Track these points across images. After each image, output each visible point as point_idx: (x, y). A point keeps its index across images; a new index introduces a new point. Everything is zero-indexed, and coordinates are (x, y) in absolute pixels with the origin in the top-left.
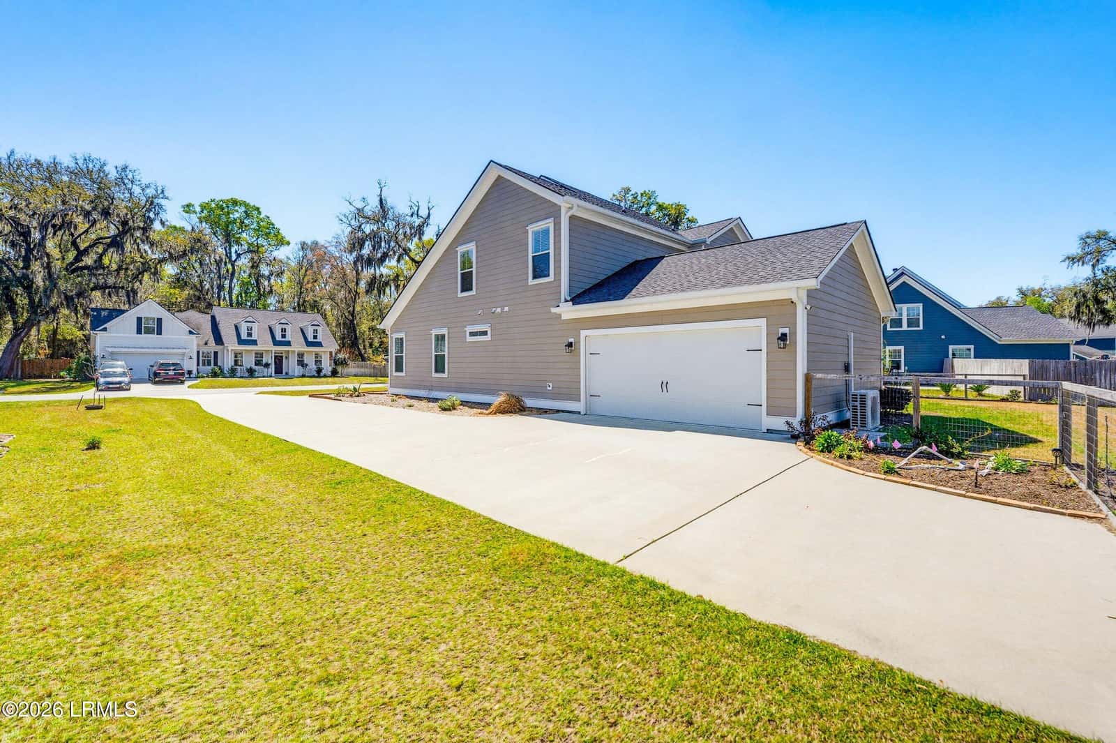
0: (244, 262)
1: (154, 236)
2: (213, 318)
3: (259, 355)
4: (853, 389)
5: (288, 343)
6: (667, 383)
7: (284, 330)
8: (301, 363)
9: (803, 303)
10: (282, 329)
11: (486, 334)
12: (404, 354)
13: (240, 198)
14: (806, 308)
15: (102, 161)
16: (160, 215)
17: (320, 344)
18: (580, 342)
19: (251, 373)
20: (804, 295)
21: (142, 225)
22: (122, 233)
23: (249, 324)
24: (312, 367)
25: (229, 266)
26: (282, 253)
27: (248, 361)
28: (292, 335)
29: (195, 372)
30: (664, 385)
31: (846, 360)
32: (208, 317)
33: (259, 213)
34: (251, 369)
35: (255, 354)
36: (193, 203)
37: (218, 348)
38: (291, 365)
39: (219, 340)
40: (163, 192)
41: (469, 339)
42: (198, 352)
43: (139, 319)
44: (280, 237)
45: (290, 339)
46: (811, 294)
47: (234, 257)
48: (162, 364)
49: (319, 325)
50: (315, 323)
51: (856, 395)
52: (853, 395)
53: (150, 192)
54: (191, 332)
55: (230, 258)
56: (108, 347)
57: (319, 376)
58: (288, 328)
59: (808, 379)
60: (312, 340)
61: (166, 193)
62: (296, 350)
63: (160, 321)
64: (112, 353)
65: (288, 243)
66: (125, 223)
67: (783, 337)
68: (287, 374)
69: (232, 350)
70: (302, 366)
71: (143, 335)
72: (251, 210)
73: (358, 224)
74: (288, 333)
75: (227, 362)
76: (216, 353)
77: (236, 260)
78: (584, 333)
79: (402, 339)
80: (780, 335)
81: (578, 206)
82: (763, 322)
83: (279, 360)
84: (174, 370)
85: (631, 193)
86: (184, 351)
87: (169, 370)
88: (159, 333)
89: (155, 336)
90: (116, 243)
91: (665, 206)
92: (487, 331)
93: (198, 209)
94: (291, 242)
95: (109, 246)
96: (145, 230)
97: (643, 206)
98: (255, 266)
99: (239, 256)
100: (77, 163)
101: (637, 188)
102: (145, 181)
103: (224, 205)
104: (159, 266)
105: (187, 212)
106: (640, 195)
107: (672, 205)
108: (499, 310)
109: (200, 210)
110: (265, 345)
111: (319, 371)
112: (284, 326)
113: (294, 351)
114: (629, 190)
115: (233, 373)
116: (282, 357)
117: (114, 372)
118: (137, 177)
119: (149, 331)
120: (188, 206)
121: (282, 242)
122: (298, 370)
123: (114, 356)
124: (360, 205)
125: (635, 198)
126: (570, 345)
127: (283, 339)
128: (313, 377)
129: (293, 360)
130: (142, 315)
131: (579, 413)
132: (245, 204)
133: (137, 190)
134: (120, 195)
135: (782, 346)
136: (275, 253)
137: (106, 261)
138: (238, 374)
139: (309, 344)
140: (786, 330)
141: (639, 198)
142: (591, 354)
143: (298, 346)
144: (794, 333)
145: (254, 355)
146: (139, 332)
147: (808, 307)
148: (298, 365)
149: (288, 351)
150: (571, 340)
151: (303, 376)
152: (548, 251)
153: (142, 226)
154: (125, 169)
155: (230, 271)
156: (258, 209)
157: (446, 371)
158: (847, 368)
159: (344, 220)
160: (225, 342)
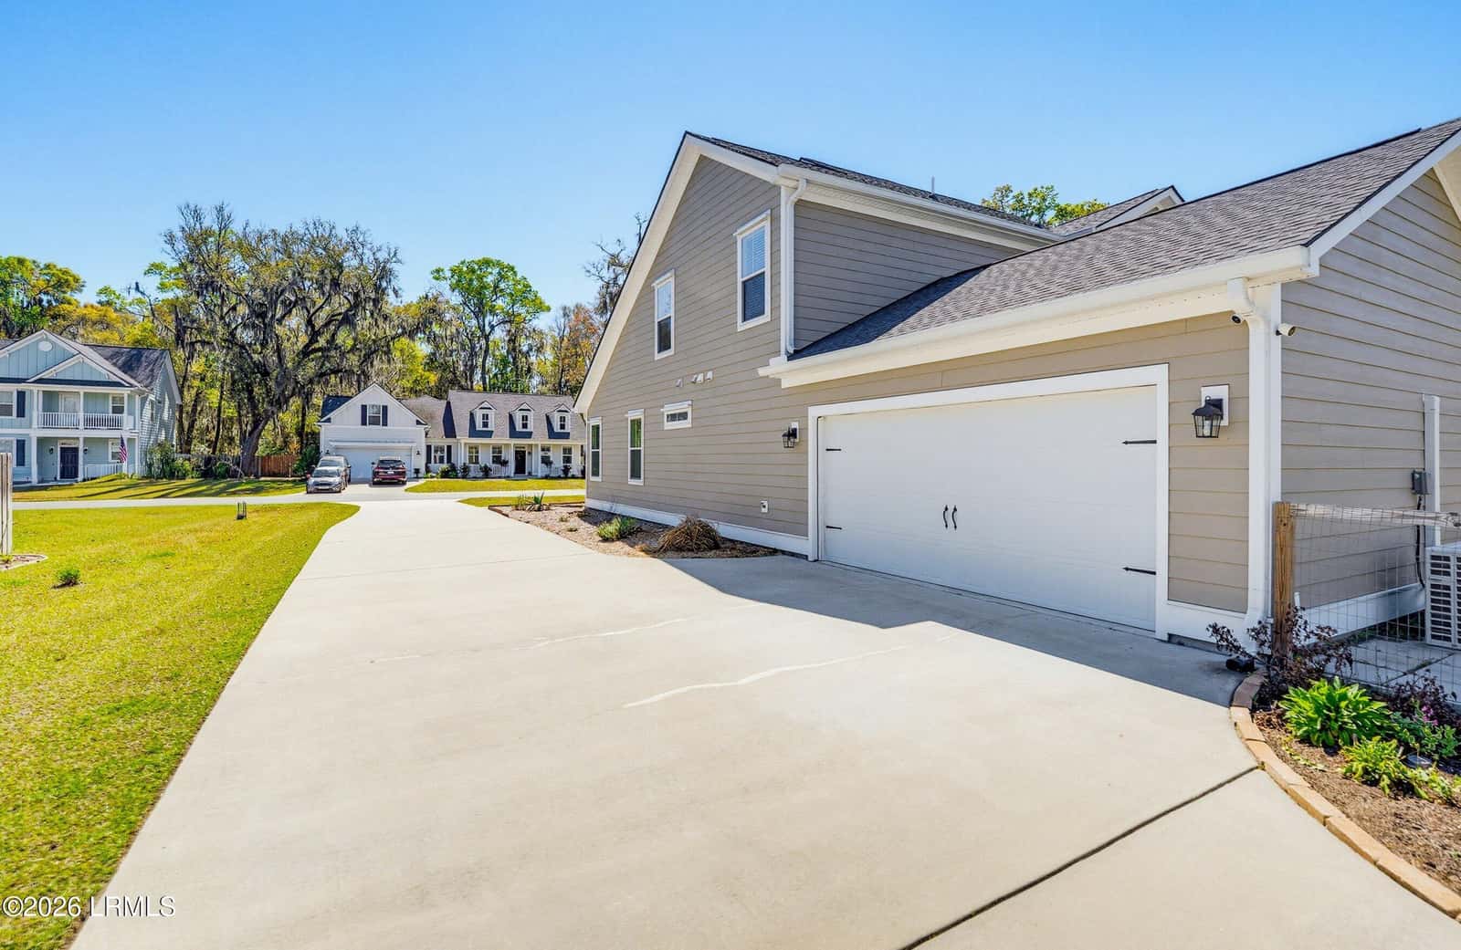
0: (499, 335)
1: (387, 309)
2: (449, 403)
3: (497, 450)
4: (1438, 542)
5: (529, 435)
6: (955, 510)
7: (525, 418)
8: (546, 461)
9: (1268, 323)
10: (523, 417)
11: (686, 418)
12: (600, 450)
13: (494, 257)
14: (1278, 333)
15: (332, 224)
16: (393, 283)
17: (566, 436)
18: (807, 429)
19: (486, 472)
20: (1272, 300)
21: (373, 295)
22: (355, 306)
23: (485, 412)
24: (558, 463)
25: (483, 342)
26: (543, 322)
27: (486, 458)
28: (536, 425)
29: (423, 470)
30: (950, 515)
31: (1417, 466)
32: (444, 403)
33: (515, 273)
34: (486, 467)
35: (493, 448)
36: (442, 268)
37: (450, 441)
38: (534, 463)
39: (450, 431)
40: (395, 254)
41: (669, 426)
42: (429, 448)
43: (364, 408)
44: (538, 302)
45: (532, 430)
46: (1294, 294)
47: (487, 329)
48: (382, 462)
49: (566, 411)
50: (563, 408)
51: (1447, 559)
52: (1433, 557)
53: (382, 256)
54: (418, 423)
55: (483, 330)
56: (331, 441)
57: (566, 478)
58: (531, 415)
59: (1283, 519)
60: (559, 431)
61: (399, 256)
62: (539, 443)
63: (385, 408)
64: (337, 448)
65: (549, 309)
66: (356, 295)
67: (1213, 409)
68: (530, 474)
69: (465, 444)
70: (547, 464)
71: (368, 427)
72: (506, 271)
73: (613, 276)
74: (531, 424)
75: (461, 458)
76: (449, 448)
77: (489, 334)
78: (814, 412)
79: (598, 427)
80: (1203, 404)
81: (808, 181)
82: (1159, 374)
83: (521, 457)
84: (393, 468)
85: (1011, 195)
86: (410, 445)
87: (388, 469)
88: (385, 424)
89: (380, 427)
90: (347, 320)
91: (1069, 209)
92: (686, 413)
93: (448, 274)
94: (551, 307)
95: (341, 323)
96: (376, 301)
97: (1032, 213)
98: (512, 340)
99: (492, 327)
100: (307, 229)
101: (1022, 186)
102: (376, 244)
103: (476, 267)
104: (391, 343)
105: (437, 279)
106: (1026, 197)
107: (1082, 206)
108: (700, 378)
109: (450, 275)
110: (502, 438)
111: (566, 470)
112: (525, 413)
113: (537, 445)
114: (1008, 189)
115: (465, 472)
116: (524, 452)
117: (326, 471)
118: (369, 240)
119: (375, 421)
120: (438, 271)
121: (540, 307)
122: (541, 469)
123: (338, 451)
124: (614, 249)
125: (1019, 201)
126: (792, 434)
127: (524, 430)
128: (559, 478)
129: (537, 456)
130: (366, 403)
131: (806, 557)
132: (498, 263)
133: (368, 255)
134: (350, 261)
135: (1207, 432)
136: (535, 323)
137: (339, 341)
138: (472, 474)
139: (552, 435)
140: (1220, 392)
141: (1026, 202)
142: (828, 450)
143: (540, 439)
144: (1241, 398)
145: (491, 450)
146: (364, 423)
147: (1285, 330)
148: (542, 462)
149: (531, 445)
150: (795, 425)
151: (547, 477)
152: (762, 270)
153: (373, 297)
154: (355, 230)
155: (484, 347)
156: (512, 269)
157: (642, 476)
158: (1419, 485)
159: (593, 271)
160: (457, 434)
